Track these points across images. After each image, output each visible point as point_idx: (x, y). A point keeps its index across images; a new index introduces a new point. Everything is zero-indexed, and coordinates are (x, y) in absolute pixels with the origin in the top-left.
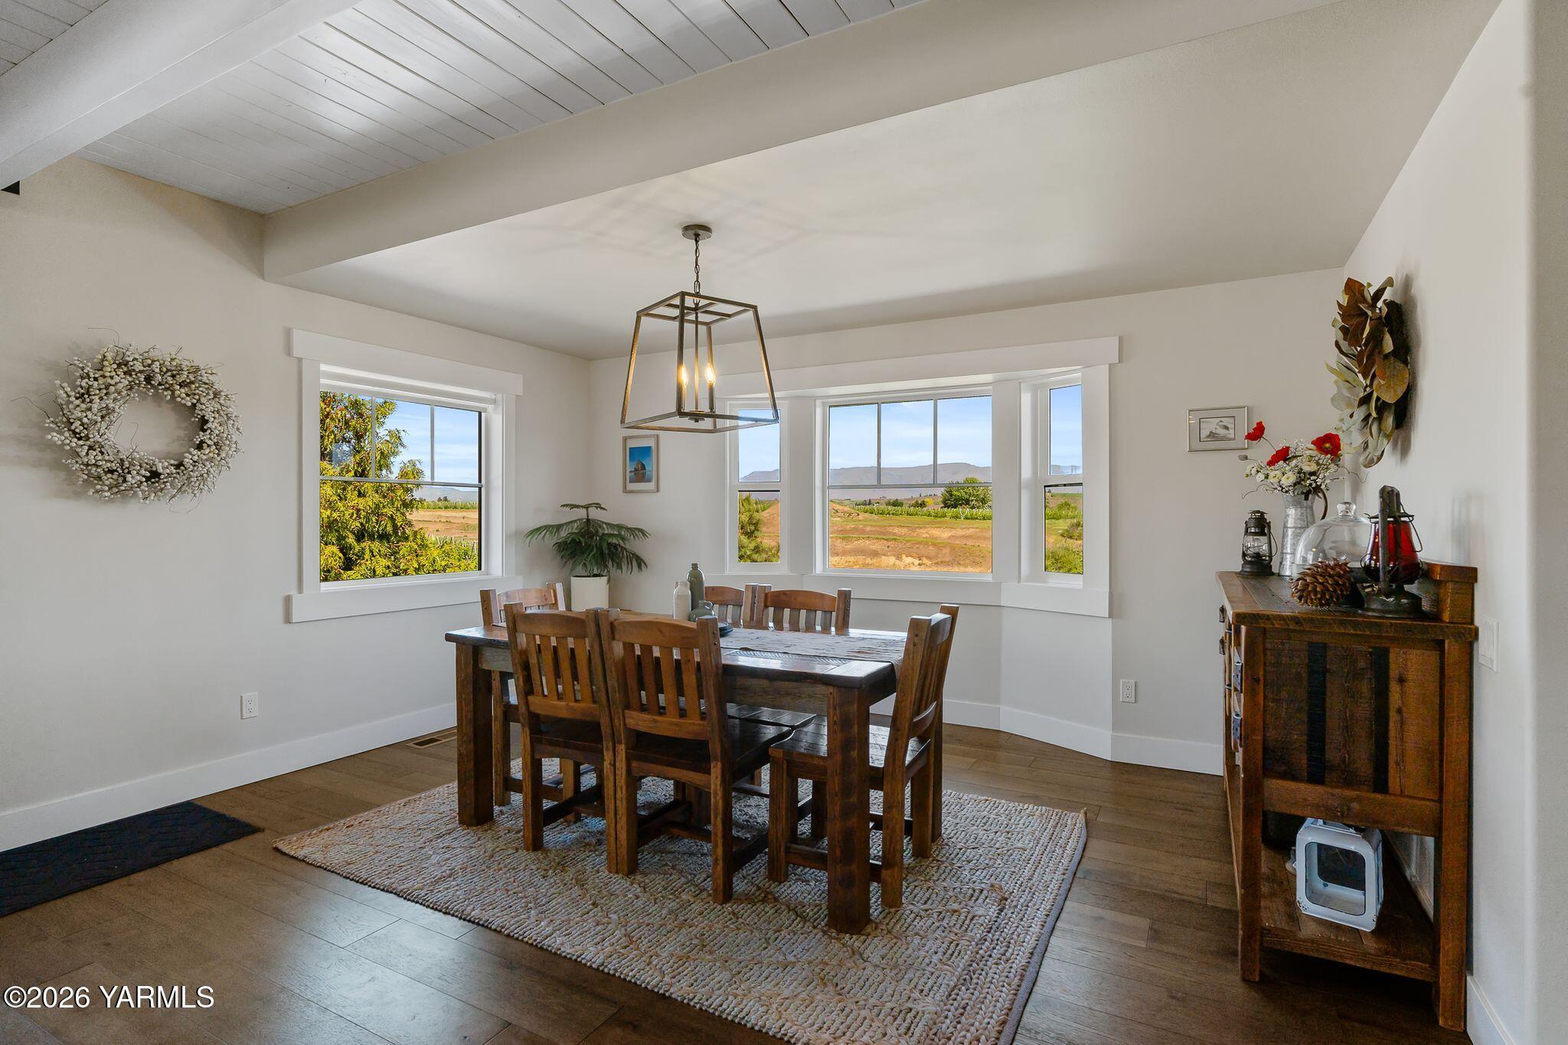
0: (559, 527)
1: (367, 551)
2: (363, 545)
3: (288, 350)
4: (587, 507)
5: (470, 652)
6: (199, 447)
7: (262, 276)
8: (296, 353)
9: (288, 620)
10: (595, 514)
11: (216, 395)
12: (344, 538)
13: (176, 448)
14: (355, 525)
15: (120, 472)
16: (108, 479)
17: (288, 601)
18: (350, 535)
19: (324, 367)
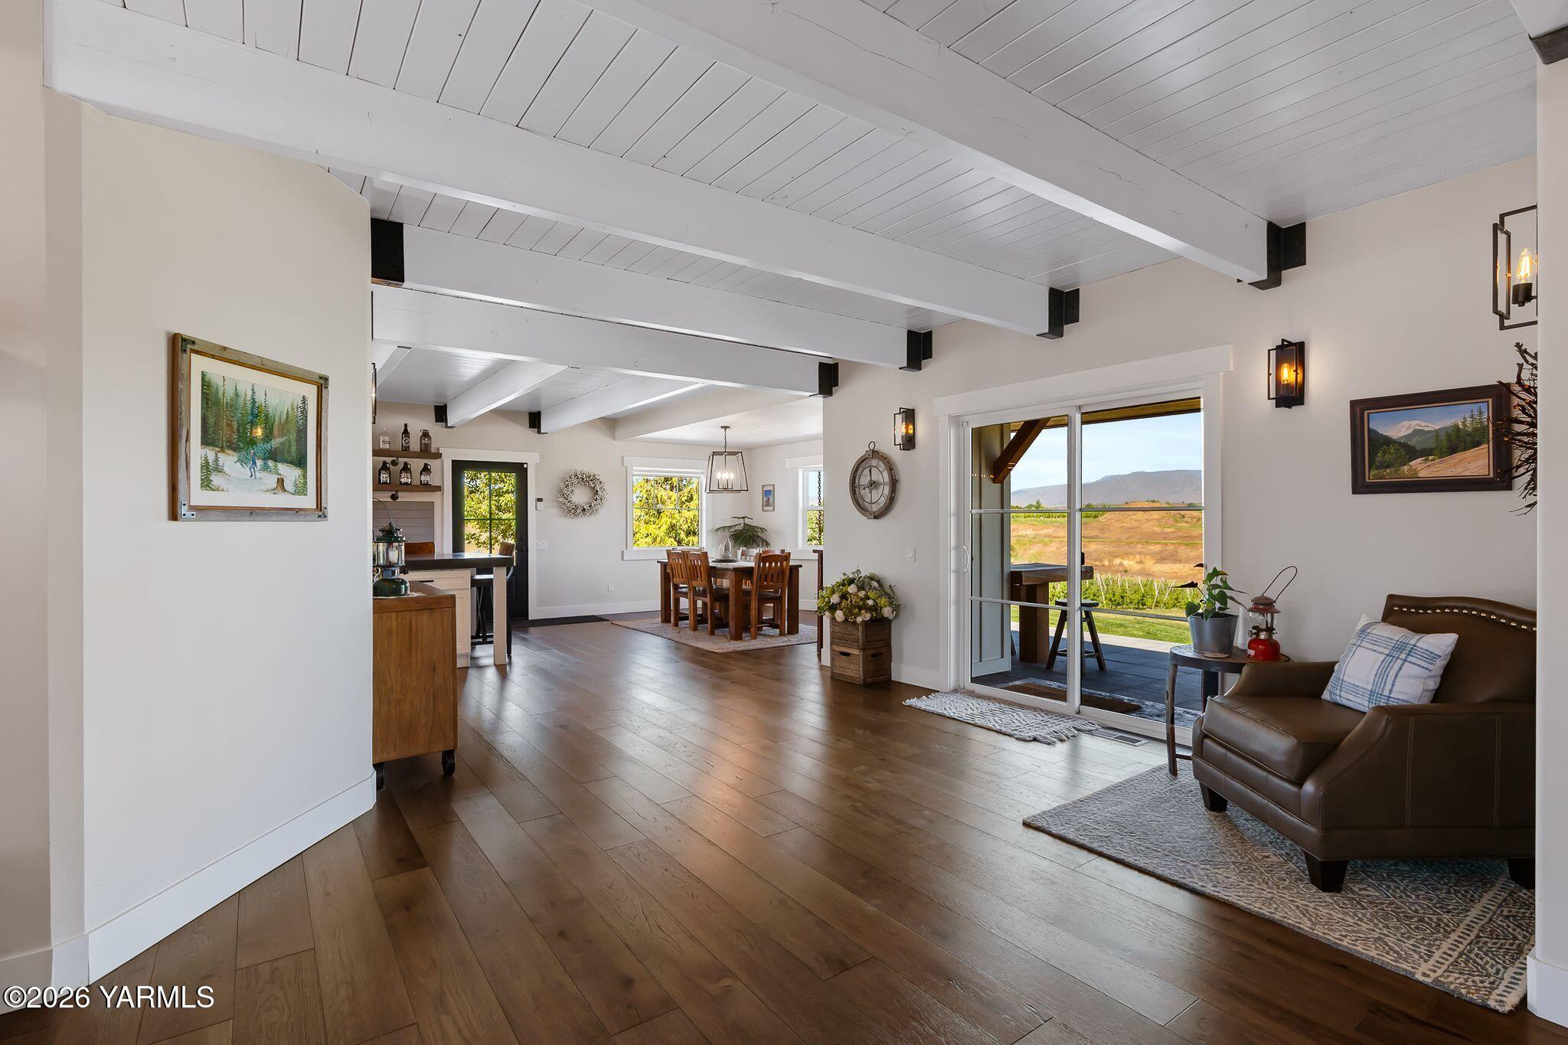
0: (730, 527)
1: (691, 542)
2: (689, 538)
3: (623, 464)
4: (743, 518)
5: (664, 566)
6: (596, 500)
7: (615, 439)
8: (625, 465)
9: (623, 560)
10: (747, 521)
11: (601, 483)
12: (679, 534)
13: (590, 500)
14: (685, 527)
15: (576, 508)
16: (573, 511)
17: (623, 552)
18: (682, 533)
19: (634, 468)
